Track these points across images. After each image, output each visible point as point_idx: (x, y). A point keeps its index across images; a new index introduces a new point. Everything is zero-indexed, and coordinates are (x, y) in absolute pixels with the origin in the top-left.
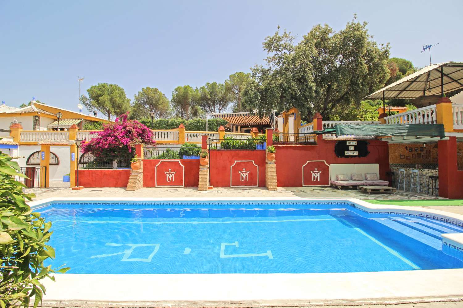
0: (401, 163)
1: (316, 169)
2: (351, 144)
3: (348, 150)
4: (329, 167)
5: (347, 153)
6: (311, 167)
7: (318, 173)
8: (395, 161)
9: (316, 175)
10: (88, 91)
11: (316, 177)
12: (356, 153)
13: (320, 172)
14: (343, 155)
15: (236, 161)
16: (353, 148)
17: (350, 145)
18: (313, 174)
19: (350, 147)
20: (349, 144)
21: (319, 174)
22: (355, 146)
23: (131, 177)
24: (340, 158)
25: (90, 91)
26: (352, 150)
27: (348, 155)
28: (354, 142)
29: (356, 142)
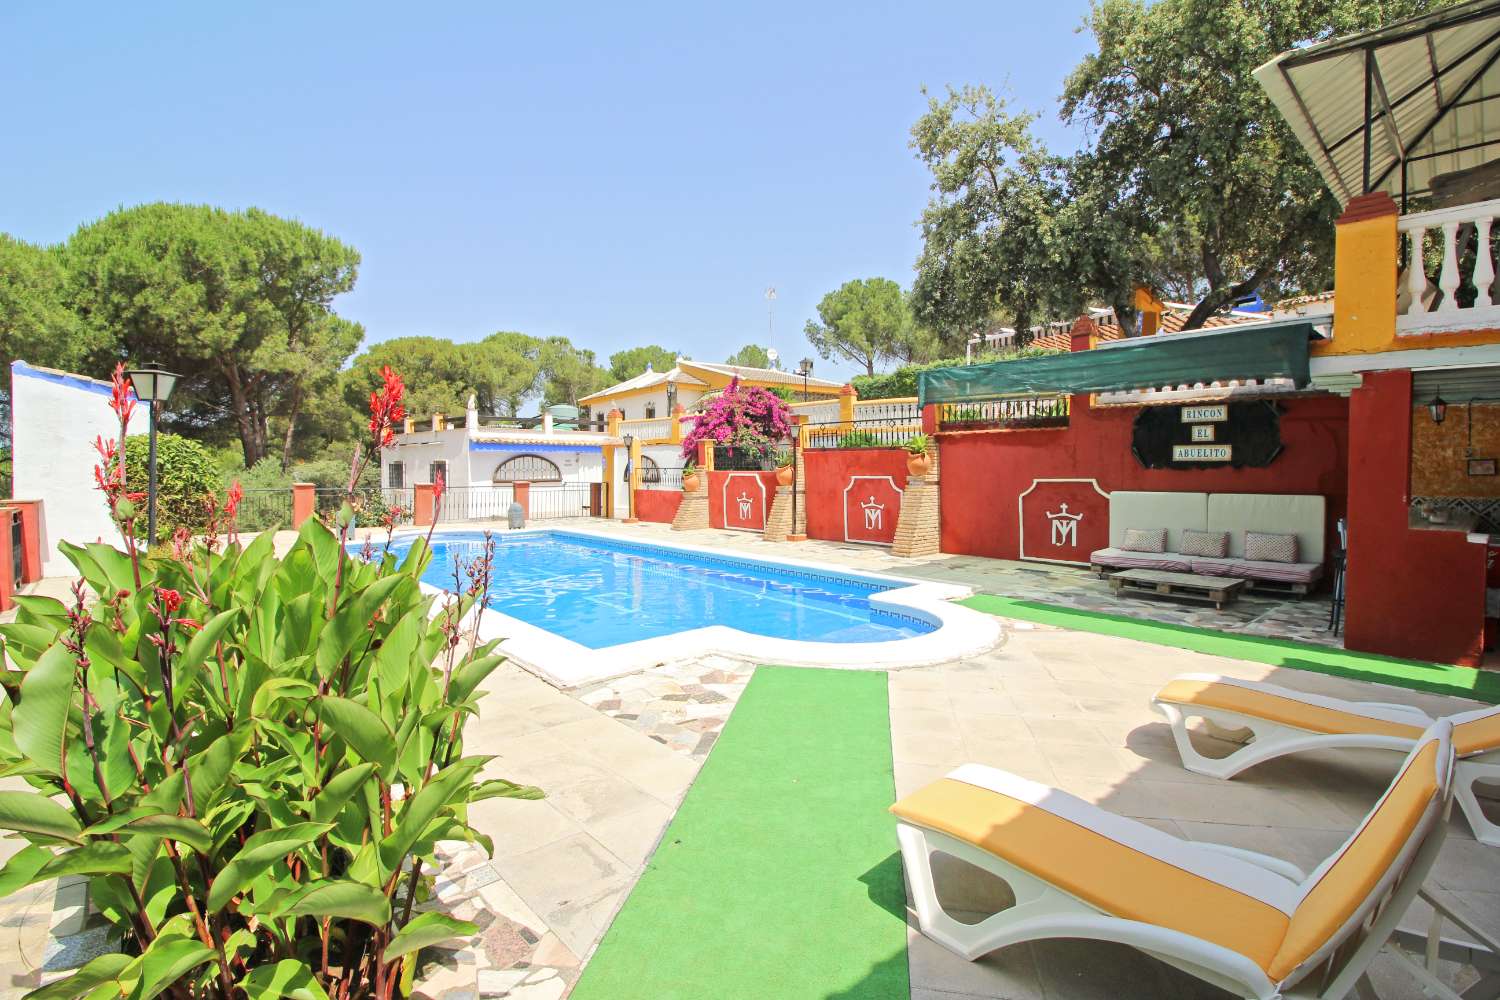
0: (1469, 498)
1: (1064, 506)
2: (1203, 419)
3: (1187, 440)
4: (1107, 500)
5: (1179, 453)
6: (1049, 497)
7: (1070, 519)
8: (1436, 487)
9: (1065, 526)
10: (819, 308)
11: (1064, 531)
12: (1224, 453)
13: (1079, 517)
14: (1165, 460)
15: (853, 477)
16: (1209, 433)
17: (1196, 420)
18: (1056, 523)
19: (1195, 430)
20: (1192, 419)
21: (1073, 524)
22: (1217, 425)
23: (684, 502)
24: (1153, 473)
25: (823, 309)
26: (1203, 439)
27: (1184, 458)
28: (1216, 409)
29: (1223, 410)
